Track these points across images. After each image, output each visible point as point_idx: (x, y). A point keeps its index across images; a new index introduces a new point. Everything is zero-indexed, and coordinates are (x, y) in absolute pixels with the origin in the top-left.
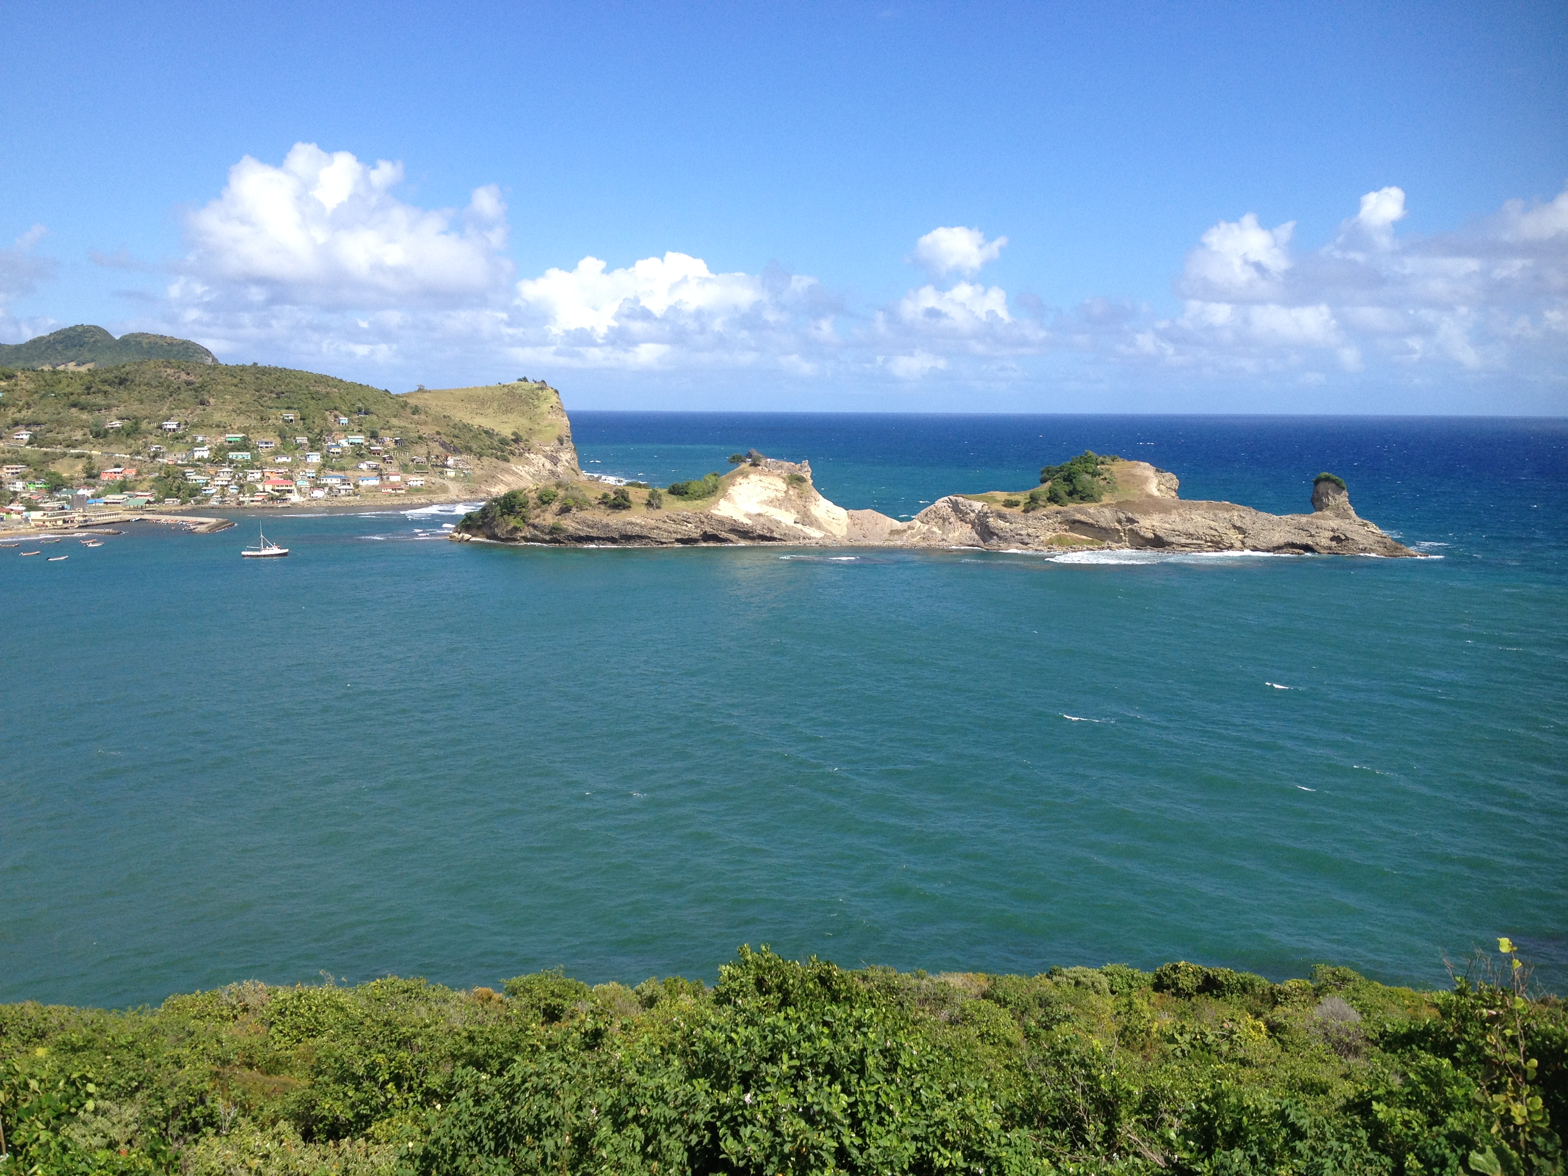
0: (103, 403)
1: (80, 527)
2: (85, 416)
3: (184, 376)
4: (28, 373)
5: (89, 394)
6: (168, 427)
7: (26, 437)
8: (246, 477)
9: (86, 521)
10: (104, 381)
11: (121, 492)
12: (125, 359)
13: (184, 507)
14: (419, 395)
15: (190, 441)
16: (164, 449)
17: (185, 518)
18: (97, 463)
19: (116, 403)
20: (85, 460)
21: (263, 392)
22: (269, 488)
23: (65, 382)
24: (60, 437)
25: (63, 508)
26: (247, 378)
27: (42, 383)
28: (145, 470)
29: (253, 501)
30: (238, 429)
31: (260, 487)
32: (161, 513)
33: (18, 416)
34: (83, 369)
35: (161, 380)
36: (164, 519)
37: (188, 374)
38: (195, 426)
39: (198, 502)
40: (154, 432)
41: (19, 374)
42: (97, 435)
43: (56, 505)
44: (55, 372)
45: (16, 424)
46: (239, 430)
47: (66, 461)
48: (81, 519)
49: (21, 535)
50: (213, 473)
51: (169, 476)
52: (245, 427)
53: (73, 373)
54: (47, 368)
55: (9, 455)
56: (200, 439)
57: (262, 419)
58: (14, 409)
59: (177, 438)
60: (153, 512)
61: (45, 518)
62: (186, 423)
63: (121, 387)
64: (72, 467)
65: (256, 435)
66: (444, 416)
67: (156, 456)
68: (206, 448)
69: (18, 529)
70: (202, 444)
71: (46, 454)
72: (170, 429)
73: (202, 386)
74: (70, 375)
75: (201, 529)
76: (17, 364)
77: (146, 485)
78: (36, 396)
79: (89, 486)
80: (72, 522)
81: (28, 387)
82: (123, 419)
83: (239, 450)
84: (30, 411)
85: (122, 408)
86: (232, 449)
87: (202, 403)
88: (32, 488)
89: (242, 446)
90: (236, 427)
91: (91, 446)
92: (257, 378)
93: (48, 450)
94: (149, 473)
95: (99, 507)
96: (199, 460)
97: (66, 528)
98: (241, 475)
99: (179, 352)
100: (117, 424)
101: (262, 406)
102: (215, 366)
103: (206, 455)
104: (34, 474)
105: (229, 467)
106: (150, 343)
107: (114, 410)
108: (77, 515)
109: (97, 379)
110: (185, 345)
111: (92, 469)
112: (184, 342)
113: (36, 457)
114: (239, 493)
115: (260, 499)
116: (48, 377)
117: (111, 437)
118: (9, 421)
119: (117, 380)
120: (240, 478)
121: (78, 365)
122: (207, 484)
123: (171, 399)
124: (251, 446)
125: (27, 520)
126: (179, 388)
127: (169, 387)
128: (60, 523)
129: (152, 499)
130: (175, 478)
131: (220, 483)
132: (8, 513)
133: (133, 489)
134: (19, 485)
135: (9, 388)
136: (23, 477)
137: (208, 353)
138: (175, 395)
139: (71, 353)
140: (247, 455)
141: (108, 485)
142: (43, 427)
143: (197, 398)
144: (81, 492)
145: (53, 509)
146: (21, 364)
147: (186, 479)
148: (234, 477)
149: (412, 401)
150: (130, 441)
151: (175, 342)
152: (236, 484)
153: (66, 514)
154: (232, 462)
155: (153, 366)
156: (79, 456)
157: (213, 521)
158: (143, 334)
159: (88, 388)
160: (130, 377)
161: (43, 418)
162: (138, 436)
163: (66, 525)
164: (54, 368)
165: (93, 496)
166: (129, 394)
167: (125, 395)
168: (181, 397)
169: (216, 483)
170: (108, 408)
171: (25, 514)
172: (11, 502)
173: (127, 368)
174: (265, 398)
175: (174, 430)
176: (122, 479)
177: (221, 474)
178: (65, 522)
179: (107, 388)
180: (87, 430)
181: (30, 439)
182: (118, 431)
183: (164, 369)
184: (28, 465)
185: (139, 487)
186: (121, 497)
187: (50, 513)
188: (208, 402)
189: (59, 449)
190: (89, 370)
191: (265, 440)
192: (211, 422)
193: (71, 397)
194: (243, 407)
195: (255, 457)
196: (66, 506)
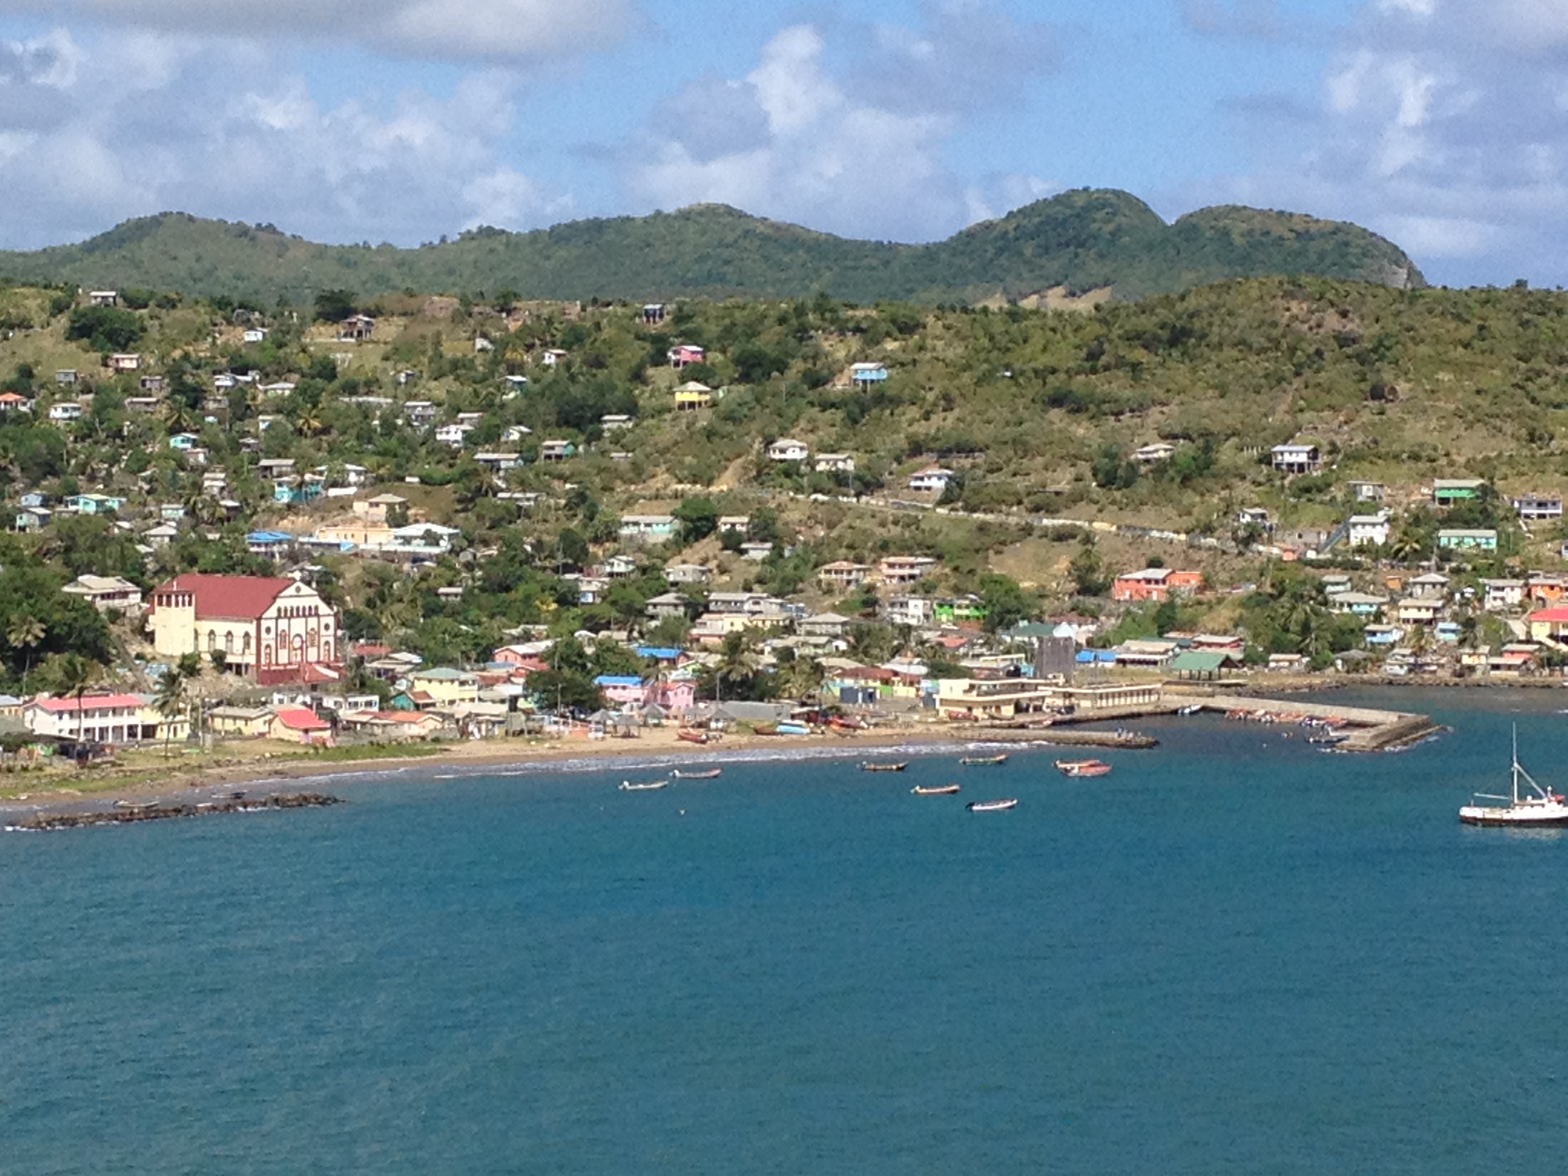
0: (1128, 393)
1: (1055, 724)
2: (1081, 429)
3: (1332, 321)
4: (951, 318)
5: (1094, 371)
6: (1288, 458)
7: (938, 485)
8: (1481, 600)
9: (1070, 709)
10: (1134, 337)
11: (1161, 635)
12: (1189, 277)
13: (1316, 680)
15: (1340, 496)
16: (1274, 520)
17: (1319, 710)
18: (1103, 551)
19: (1161, 394)
20: (1075, 547)
21: (1539, 363)
22: (1541, 632)
23: (1037, 340)
24: (1020, 484)
25: (1017, 673)
26: (1496, 324)
27: (985, 342)
28: (1224, 576)
29: (1496, 667)
30: (1468, 465)
31: (1518, 628)
32: (1258, 694)
33: (921, 429)
34: (1083, 305)
35: (1276, 333)
36: (1261, 708)
37: (1344, 314)
38: (1355, 457)
39: (1354, 666)
40: (1252, 473)
41: (930, 320)
42: (1108, 480)
43: (1001, 662)
44: (1014, 315)
45: (916, 449)
46: (1471, 468)
47: (1030, 548)
48: (1060, 702)
49: (911, 741)
50: (1395, 585)
51: (1281, 594)
52: (1487, 459)
53: (1059, 315)
54: (996, 303)
55: (895, 531)
56: (1367, 491)
57: (1532, 438)
58: (914, 412)
59: (1308, 490)
60: (1238, 690)
61: (973, 697)
62: (1334, 450)
63: (1175, 353)
64: (1044, 563)
65: (1515, 482)
67: (1252, 536)
68: (1381, 516)
69: (908, 725)
70: (1372, 507)
71: (983, 528)
72: (1290, 465)
73: (1380, 347)
74: (1051, 323)
75: (1358, 739)
76: (924, 296)
77: (1225, 614)
78: (966, 378)
79: (1082, 614)
80: (1038, 709)
81: (950, 354)
82: (1175, 437)
83: (1468, 524)
84: (951, 416)
85: (1173, 408)
86: (1449, 521)
87: (1377, 393)
88: (944, 617)
89: (1476, 513)
90: (1462, 460)
91: (1094, 508)
92: (1525, 324)
93: (990, 517)
94: (1232, 584)
95: (1104, 671)
96: (1360, 550)
97: (1022, 726)
98: (1469, 591)
99: (1322, 257)
100: (1160, 450)
101: (1533, 400)
102: (1416, 292)
103: (1379, 536)
104: (953, 581)
105: (1440, 569)
106: (1251, 232)
107: (1154, 414)
108: (1048, 691)
109: (1116, 332)
110: (1340, 237)
111: (1092, 569)
112: (1337, 229)
113: (959, 536)
114: (1462, 642)
115: (1518, 660)
116: (998, 328)
117: (1143, 488)
118: (901, 441)
119: (1164, 334)
120: (1465, 602)
121: (1073, 294)
122: (1378, 617)
123: (1297, 383)
124: (1501, 513)
125: (929, 700)
126: (1319, 353)
127: (1293, 350)
128: (1008, 711)
129: (1237, 655)
130: (1298, 597)
131: (1413, 614)
132: (886, 682)
133: (1191, 626)
134: (916, 608)
135: (903, 357)
136: (926, 589)
137: (1398, 256)
138: (1307, 373)
139: (1053, 266)
140: (1488, 539)
141: (1128, 612)
142: (980, 458)
143: (1363, 379)
144: (1064, 631)
145: (993, 674)
146: (935, 294)
147: (1325, 603)
148: (1449, 599)
150: (1190, 497)
151: (1313, 228)
152: (1455, 617)
153: (1023, 688)
154: (1446, 555)
155: (1254, 293)
156: (1061, 536)
157: (1389, 719)
158: (1235, 209)
159: (1093, 356)
160: (1197, 324)
161: (981, 434)
162: (1210, 483)
163: (1021, 719)
164: (1013, 302)
165: (1090, 643)
166: (1194, 370)
167: (1181, 372)
168: (1323, 377)
169: (1404, 614)
170: (1139, 409)
171: (926, 684)
172: (896, 651)
173: (1192, 303)
174: (1546, 380)
175: (1301, 467)
176: (1164, 599)
177: (1418, 590)
178: (1019, 708)
179: (1140, 355)
180: (1085, 468)
181: (948, 489)
182: (1160, 468)
183: (1280, 303)
184: (940, 557)
185: (1206, 620)
186: (1161, 646)
187: (985, 685)
188: (1393, 390)
189: (1015, 517)
190: (1097, 307)
191: (1536, 496)
192: (1396, 447)
193: (1051, 379)
194: (1483, 402)
195: (1507, 545)
196: (1024, 667)
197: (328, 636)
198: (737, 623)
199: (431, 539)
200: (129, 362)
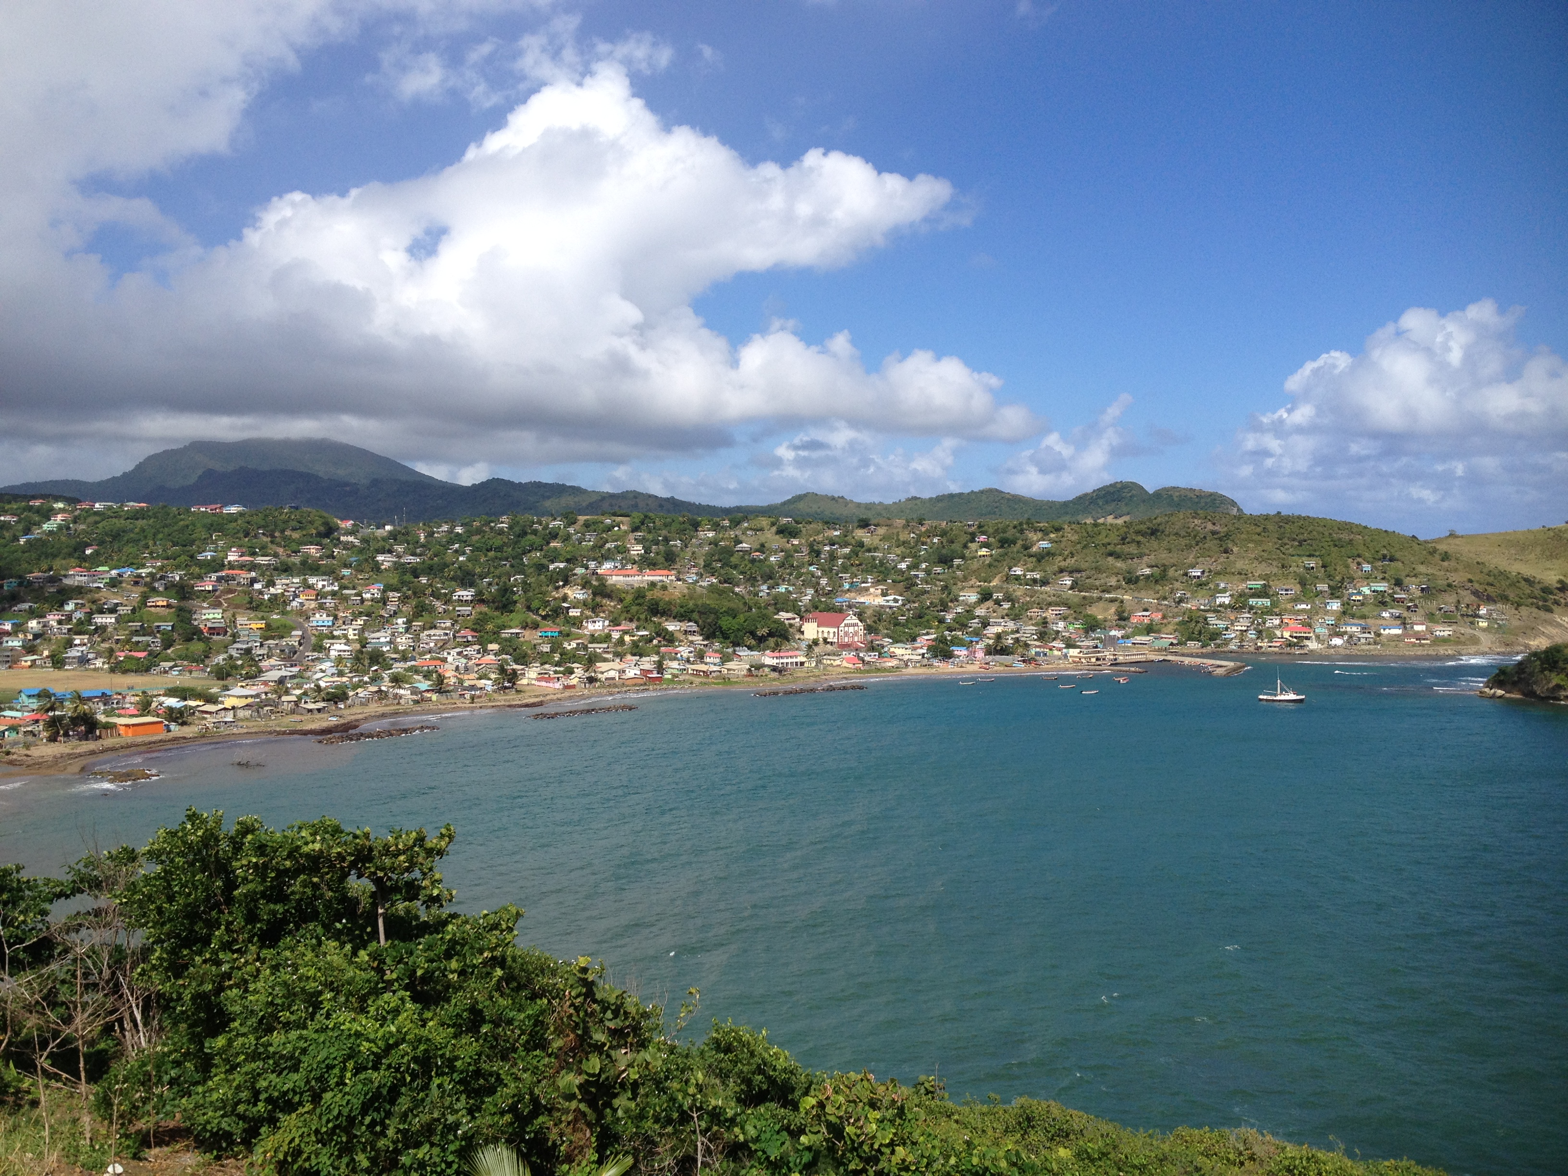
0: (1136, 552)
1: (1111, 665)
2: (1119, 564)
3: (1210, 526)
4: (1073, 526)
5: (1124, 544)
6: (1194, 574)
7: (1069, 583)
8: (1264, 623)
9: (1116, 659)
10: (1138, 532)
11: (1148, 634)
12: (1157, 511)
13: (1204, 650)
14: (1450, 541)
15: (1212, 587)
16: (1188, 595)
17: (1205, 661)
18: (1128, 606)
19: (1147, 552)
20: (1117, 604)
21: (1286, 541)
22: (1287, 635)
23: (1104, 534)
24: (1097, 583)
25: (1096, 647)
26: (1270, 527)
27: (1086, 535)
28: (1170, 615)
29: (1270, 647)
30: (1259, 576)
31: (1278, 633)
32: (1183, 655)
33: (1063, 564)
34: (1120, 521)
35: (1189, 531)
36: (1187, 661)
37: (1214, 524)
38: (1218, 573)
39: (1218, 646)
40: (1180, 579)
41: (1066, 527)
42: (1129, 581)
43: (1091, 643)
44: (1096, 525)
45: (1061, 571)
46: (1261, 577)
47: (1101, 604)
48: (1112, 657)
49: (1060, 670)
50: (1233, 618)
51: (1191, 620)
52: (1266, 574)
53: (1111, 525)
54: (1089, 521)
55: (1054, 598)
56: (1222, 585)
57: (1283, 566)
58: (1060, 558)
59: (1201, 585)
60: (1176, 654)
61: (1081, 655)
62: (1210, 571)
63: (1153, 538)
64: (1106, 610)
65: (1277, 582)
66: (1478, 563)
67: (1181, 601)
68: (1228, 594)
69: (1059, 664)
70: (1224, 591)
71: (1084, 598)
72: (1194, 577)
73: (1227, 535)
74: (1109, 527)
75: (1220, 671)
76: (1064, 519)
77: (1171, 628)
78: (1079, 547)
79: (1120, 627)
80: (1104, 659)
81: (1073, 539)
82: (1153, 567)
83: (1259, 597)
84: (1073, 560)
85: (1152, 557)
86: (1253, 596)
87: (1226, 552)
88: (1071, 628)
89: (1262, 593)
90: (1257, 574)
91: (1123, 591)
92: (1280, 527)
93: (1087, 594)
94: (1173, 617)
95: (1128, 647)
96: (1220, 606)
97: (1099, 665)
98: (1260, 620)
99: (1206, 503)
100: (1147, 571)
101: (1284, 554)
102: (1240, 516)
103: (1227, 601)
104: (1074, 615)
105: (1249, 612)
106: (1180, 496)
107: (1145, 558)
108: (1108, 653)
109: (1132, 530)
110: (1213, 497)
111: (1123, 612)
112: (1211, 494)
113: (1076, 600)
114: (1258, 638)
115: (1278, 644)
116: (1090, 529)
117: (1141, 584)
118: (1056, 568)
119: (1149, 531)
120: (1259, 624)
121: (1116, 518)
122: (1227, 629)
123: (1197, 548)
124: (1271, 593)
125: (1066, 656)
126: (1205, 537)
127: (1195, 536)
128: (1093, 660)
129: (1175, 642)
130: (1197, 622)
131: (1239, 628)
132: (1051, 650)
133: (1158, 631)
134: (1061, 625)
135: (1056, 539)
136: (1065, 619)
137: (1233, 503)
138: (1201, 544)
139: (1109, 508)
140: (1267, 602)
141: (1136, 627)
142: (1084, 574)
143: (1221, 546)
144: (1113, 633)
145: (1088, 647)
146: (1067, 518)
147: (1208, 624)
148: (1253, 623)
149: (1442, 547)
150: (1158, 587)
151: (1203, 494)
152: (1255, 629)
153: (1099, 652)
154: (1251, 608)
155: (1182, 517)
156: (1112, 601)
157: (1231, 664)
158: (1174, 488)
159: (1123, 539)
160: (1161, 528)
161: (1084, 565)
162: (1165, 583)
163: (1099, 663)
164: (1095, 521)
165: (1122, 637)
166: (1159, 544)
167: (1155, 544)
168: (1206, 546)
169: (1236, 628)
170: (1140, 556)
171: (1065, 651)
172: (1054, 639)
173: (1159, 520)
174: (1287, 546)
175: (1198, 577)
176: (1149, 622)
177: (1241, 620)
178: (1098, 659)
179: (1140, 538)
180: (1120, 577)
181: (1072, 584)
182: (1148, 577)
183: (1192, 520)
184: (1069, 608)
185: (1164, 630)
186: (1148, 638)
187: (1085, 651)
188: (1232, 550)
189: (1095, 594)
190: (1125, 522)
191: (1285, 587)
192: (1233, 570)
193: (1108, 547)
194: (1265, 555)
195: (1274, 604)
196: (1099, 645)
197: (861, 633)
198: (1000, 629)
199: (896, 601)
200: (796, 542)
